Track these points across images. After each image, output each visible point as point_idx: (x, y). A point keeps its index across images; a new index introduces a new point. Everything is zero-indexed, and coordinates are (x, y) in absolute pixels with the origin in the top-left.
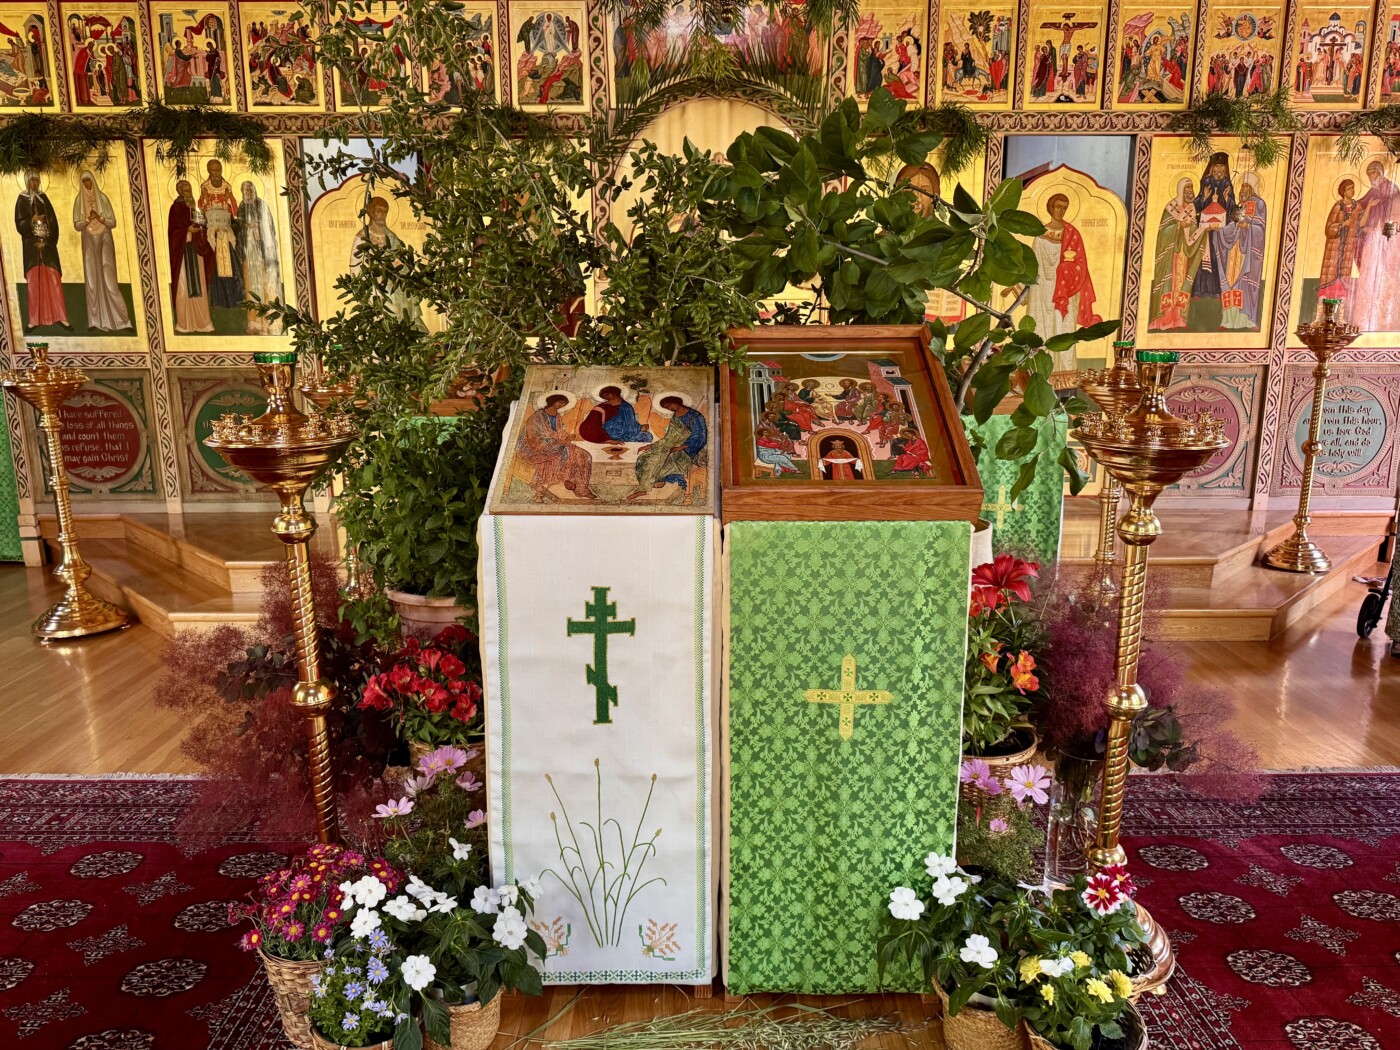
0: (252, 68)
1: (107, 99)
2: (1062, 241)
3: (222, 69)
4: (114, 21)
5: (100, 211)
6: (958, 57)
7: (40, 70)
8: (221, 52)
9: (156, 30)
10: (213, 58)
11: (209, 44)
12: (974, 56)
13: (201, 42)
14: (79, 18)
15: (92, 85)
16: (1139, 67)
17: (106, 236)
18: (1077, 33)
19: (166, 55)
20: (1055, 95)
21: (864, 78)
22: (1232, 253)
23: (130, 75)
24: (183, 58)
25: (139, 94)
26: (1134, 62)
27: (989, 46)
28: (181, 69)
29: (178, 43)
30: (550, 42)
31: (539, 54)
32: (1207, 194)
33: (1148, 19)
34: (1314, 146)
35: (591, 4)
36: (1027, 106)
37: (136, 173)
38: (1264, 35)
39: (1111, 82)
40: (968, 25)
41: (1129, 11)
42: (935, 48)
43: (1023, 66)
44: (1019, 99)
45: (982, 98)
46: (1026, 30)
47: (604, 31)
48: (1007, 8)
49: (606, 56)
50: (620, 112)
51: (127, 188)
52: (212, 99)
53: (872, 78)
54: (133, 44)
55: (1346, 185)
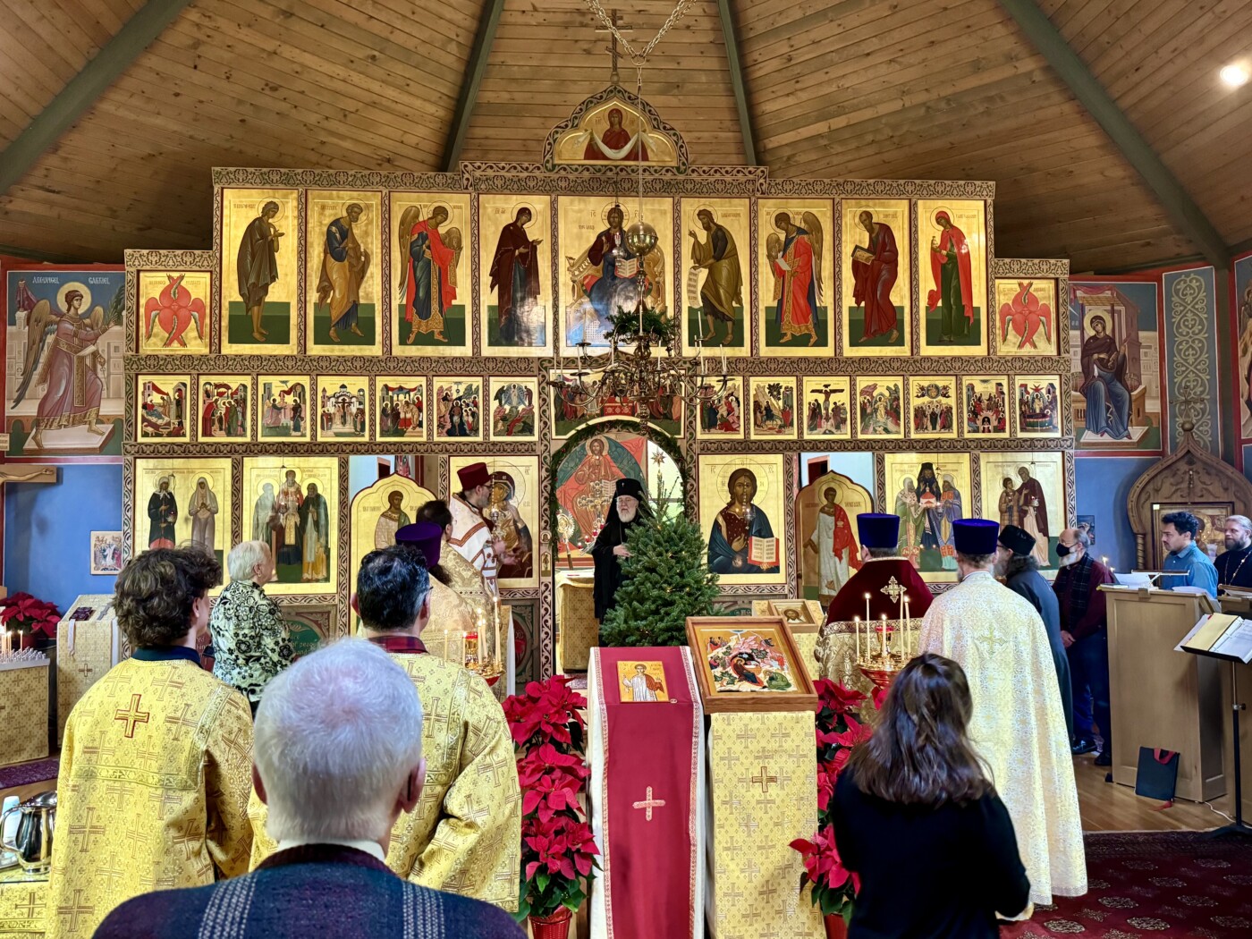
1: (223, 432)
2: (834, 515)
3: (303, 415)
4: (234, 386)
5: (208, 502)
6: (763, 409)
7: (180, 416)
8: (302, 406)
10: (297, 409)
11: (295, 401)
12: (772, 408)
13: (290, 399)
14: (210, 384)
15: (214, 424)
16: (872, 414)
17: (210, 519)
18: (832, 395)
19: (266, 407)
20: (823, 430)
21: (707, 420)
22: (943, 522)
23: (240, 418)
24: (276, 408)
25: (244, 430)
26: (869, 411)
27: (781, 403)
28: (274, 415)
29: (274, 400)
30: (515, 400)
31: (507, 407)
32: (922, 487)
33: (875, 387)
34: (984, 458)
35: (541, 379)
36: (806, 437)
37: (237, 480)
38: (945, 396)
39: (856, 423)
40: (767, 391)
41: (863, 382)
42: (748, 404)
43: (802, 413)
44: (800, 432)
45: (779, 432)
46: (801, 394)
47: (548, 395)
48: (790, 382)
49: (549, 409)
50: (558, 441)
51: (229, 488)
52: (293, 433)
53: (711, 419)
54: (245, 400)
55: (1007, 482)
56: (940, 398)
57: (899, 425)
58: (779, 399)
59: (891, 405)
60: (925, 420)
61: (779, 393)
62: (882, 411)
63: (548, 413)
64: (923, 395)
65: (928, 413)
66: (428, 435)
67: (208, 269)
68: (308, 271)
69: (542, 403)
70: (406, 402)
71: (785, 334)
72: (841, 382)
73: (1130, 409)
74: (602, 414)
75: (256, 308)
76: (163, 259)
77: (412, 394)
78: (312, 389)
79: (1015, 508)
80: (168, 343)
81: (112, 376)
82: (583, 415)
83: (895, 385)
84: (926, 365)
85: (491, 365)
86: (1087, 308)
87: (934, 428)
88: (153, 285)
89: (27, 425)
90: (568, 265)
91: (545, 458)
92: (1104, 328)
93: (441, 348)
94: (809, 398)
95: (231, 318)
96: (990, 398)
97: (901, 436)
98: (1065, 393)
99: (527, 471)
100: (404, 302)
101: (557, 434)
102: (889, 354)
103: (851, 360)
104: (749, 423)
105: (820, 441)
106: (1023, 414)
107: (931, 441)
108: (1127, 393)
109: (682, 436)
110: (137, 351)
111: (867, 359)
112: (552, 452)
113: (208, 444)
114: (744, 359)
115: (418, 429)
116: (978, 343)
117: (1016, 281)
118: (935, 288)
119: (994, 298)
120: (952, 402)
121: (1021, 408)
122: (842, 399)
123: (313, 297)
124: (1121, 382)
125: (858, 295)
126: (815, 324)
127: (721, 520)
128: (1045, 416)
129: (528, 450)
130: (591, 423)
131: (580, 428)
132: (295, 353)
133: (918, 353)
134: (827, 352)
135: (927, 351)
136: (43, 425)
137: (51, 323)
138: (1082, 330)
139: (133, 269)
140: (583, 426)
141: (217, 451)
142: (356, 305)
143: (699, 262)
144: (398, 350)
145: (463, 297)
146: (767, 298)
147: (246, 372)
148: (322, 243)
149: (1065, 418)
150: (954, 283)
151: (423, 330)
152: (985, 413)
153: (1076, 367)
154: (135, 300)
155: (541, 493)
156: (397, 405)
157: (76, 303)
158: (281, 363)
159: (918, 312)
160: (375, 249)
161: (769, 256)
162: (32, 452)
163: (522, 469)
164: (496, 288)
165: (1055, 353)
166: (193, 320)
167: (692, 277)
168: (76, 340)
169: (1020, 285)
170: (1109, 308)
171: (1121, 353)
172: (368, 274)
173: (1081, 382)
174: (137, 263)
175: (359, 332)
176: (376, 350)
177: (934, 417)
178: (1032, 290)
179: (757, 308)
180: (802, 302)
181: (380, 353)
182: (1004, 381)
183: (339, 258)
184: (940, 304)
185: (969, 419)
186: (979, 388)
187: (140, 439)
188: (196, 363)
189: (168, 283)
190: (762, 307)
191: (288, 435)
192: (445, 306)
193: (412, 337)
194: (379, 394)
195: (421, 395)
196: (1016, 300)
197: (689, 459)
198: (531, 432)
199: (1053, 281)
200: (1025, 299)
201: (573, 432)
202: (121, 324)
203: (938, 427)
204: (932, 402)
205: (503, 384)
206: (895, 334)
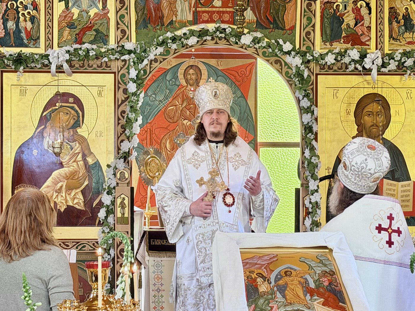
21: (328, 31)
31: (76, 11)
49: (128, 13)
53: (334, 30)
69: (119, 6)
74: (196, 22)
99: (100, 94)
129: (101, 64)
155: (117, 120)
163: (95, 91)
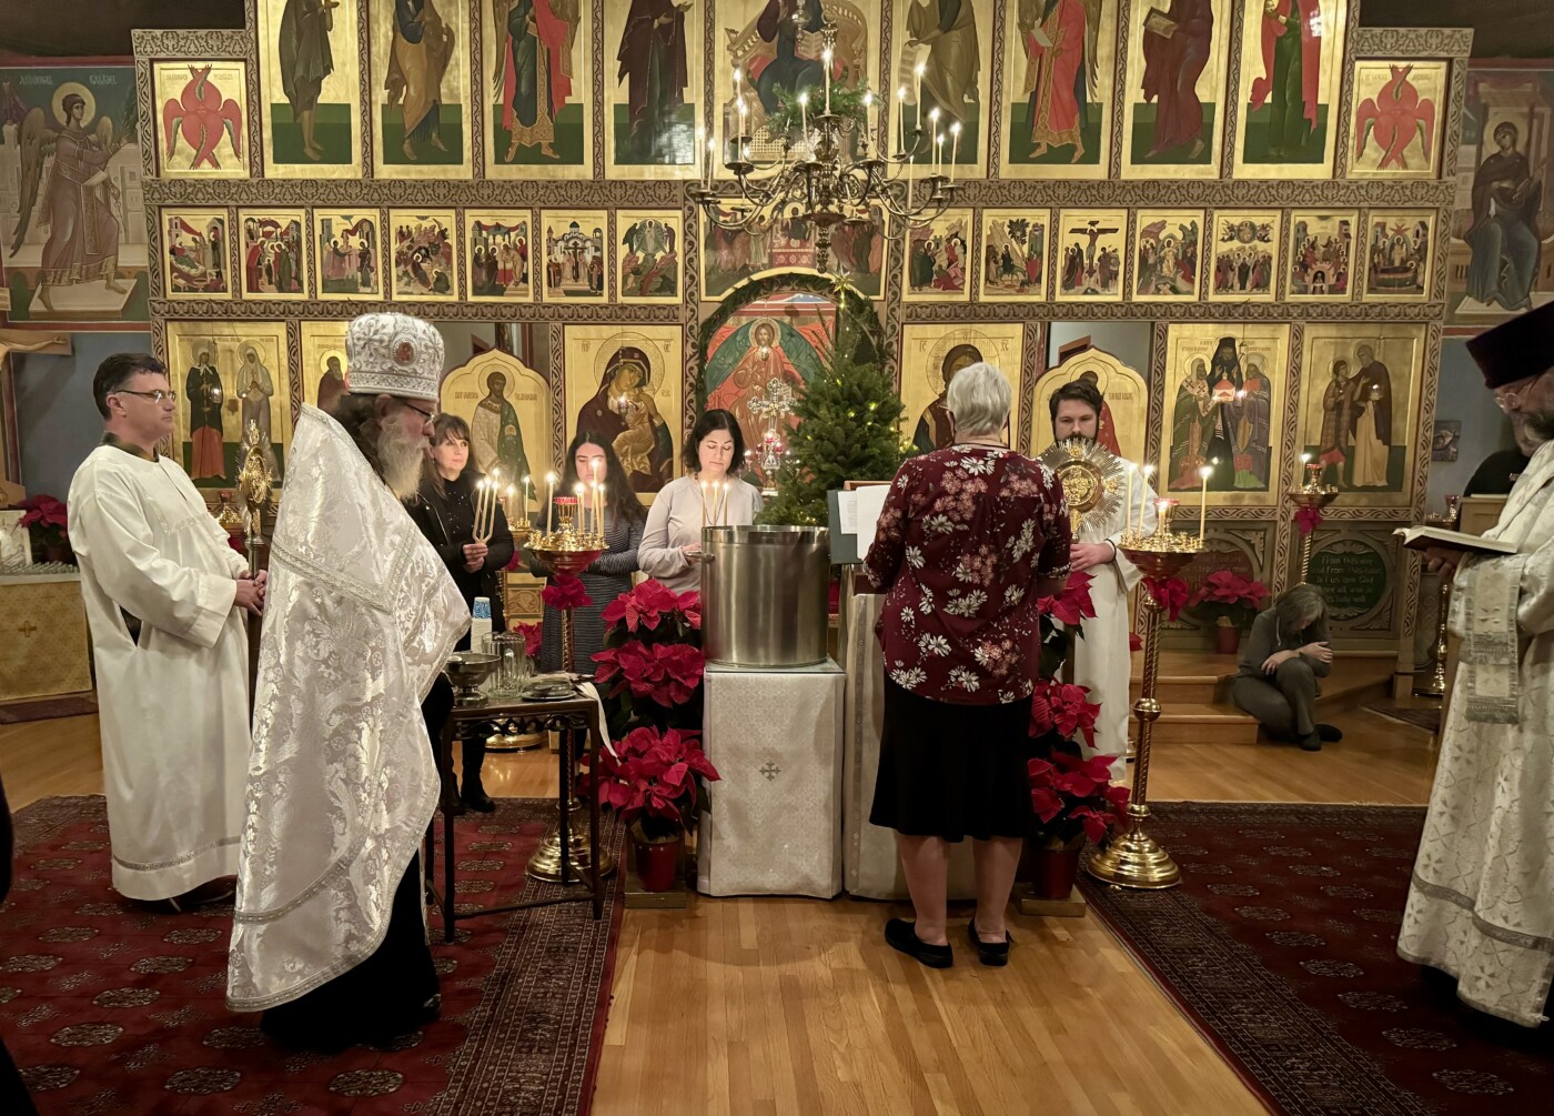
0: (398, 264)
1: (273, 287)
3: (372, 264)
4: (284, 223)
5: (260, 381)
6: (999, 257)
7: (217, 264)
8: (372, 250)
9: (318, 231)
10: (365, 255)
11: (362, 244)
12: (1012, 255)
13: (355, 242)
14: (253, 221)
15: (261, 275)
16: (1155, 266)
17: (264, 402)
18: (1101, 237)
19: (325, 253)
20: (1083, 288)
21: (918, 273)
22: (1242, 422)
23: (294, 267)
24: (338, 254)
25: (300, 283)
26: (1151, 260)
27: (1026, 248)
28: (337, 264)
29: (335, 243)
30: (651, 245)
31: (641, 255)
33: (1162, 225)
34: (1310, 332)
35: (687, 213)
36: (1059, 298)
37: (295, 350)
38: (1263, 239)
39: (1131, 277)
40: (1007, 230)
41: (1146, 218)
42: (979, 250)
43: (1055, 264)
44: (1051, 292)
45: (1020, 291)
46: (1056, 235)
47: (697, 237)
48: (1041, 217)
49: (698, 257)
50: (710, 302)
51: (285, 362)
52: (362, 289)
53: (924, 273)
54: (298, 243)
55: (1339, 365)
56: (1256, 242)
57: (1192, 281)
58: (1024, 242)
59: (1185, 252)
60: (1231, 274)
61: (1024, 234)
62: (1170, 261)
63: (695, 264)
64: (1231, 238)
65: (1236, 265)
66: (535, 294)
67: (242, 56)
68: (373, 58)
69: (687, 248)
70: (505, 246)
71: (1039, 145)
72: (1114, 218)
73: (1538, 265)
74: (771, 265)
75: (306, 114)
76: (182, 43)
77: (513, 234)
78: (383, 227)
79: (1347, 405)
80: (196, 164)
81: (130, 211)
82: (745, 266)
83: (1193, 223)
84: (1241, 192)
85: (619, 192)
86: (1492, 111)
87: (1243, 287)
88: (171, 81)
89: (31, 280)
90: (728, 42)
91: (692, 328)
92: (1514, 142)
93: (550, 167)
94: (1067, 241)
95: (275, 127)
96: (1329, 244)
97: (1194, 298)
98: (1441, 236)
99: (667, 348)
100: (501, 101)
101: (707, 295)
102: (1187, 177)
103: (1132, 185)
104: (978, 278)
105: (1079, 305)
106: (1374, 268)
107: (1236, 306)
108: (1534, 242)
109: (881, 297)
110: (158, 175)
111: (1155, 183)
112: (701, 321)
113: (255, 302)
114: (977, 183)
115: (522, 285)
116: (1320, 160)
117: (1386, 64)
118: (1264, 77)
119: (1350, 90)
120: (1272, 248)
121: (1372, 259)
122: (1115, 242)
123: (381, 95)
124: (1529, 225)
125: (1149, 85)
126: (1083, 130)
127: (929, 417)
128: (1407, 270)
129: (666, 316)
130: (756, 277)
131: (739, 285)
132: (360, 176)
133: (1230, 173)
134: (1098, 172)
135: (1244, 171)
136: (50, 279)
137: (49, 141)
138: (1480, 143)
139: (145, 58)
140: (744, 282)
141: (266, 313)
142: (436, 106)
143: (918, 33)
144: (494, 172)
145: (581, 93)
146: (1015, 90)
147: (298, 203)
148: (390, 17)
149: (1438, 275)
150: (1293, 66)
151: (526, 142)
152: (1319, 266)
153: (1463, 201)
154: (150, 101)
155: (684, 377)
156: (494, 250)
157: (76, 112)
158: (342, 191)
159: (1235, 111)
160: (461, 25)
161: (1021, 25)
162: (38, 315)
163: (660, 345)
164: (627, 77)
165: (1434, 176)
166: (226, 130)
167: (907, 58)
168: (81, 164)
169: (1393, 69)
170: (1526, 109)
171: (1535, 181)
172: (452, 62)
173: (1467, 224)
174: (148, 49)
175: (442, 147)
176: (464, 172)
177: (1244, 272)
178: (1409, 78)
179: (1000, 104)
180: (1066, 95)
181: (470, 176)
182: (1353, 220)
183: (413, 38)
184: (1269, 99)
185: (1293, 274)
186: (1316, 228)
187: (171, 295)
188: (233, 190)
189: (190, 78)
190: (1006, 103)
191: (356, 291)
192: (556, 107)
193: (512, 151)
194: (469, 235)
195: (526, 236)
196: (1385, 93)
197: (889, 331)
198: (673, 293)
199: (1444, 65)
200: (1398, 90)
201: (730, 291)
202: (136, 141)
203: (1248, 285)
204: (1244, 248)
205: (635, 221)
206: (1199, 144)
